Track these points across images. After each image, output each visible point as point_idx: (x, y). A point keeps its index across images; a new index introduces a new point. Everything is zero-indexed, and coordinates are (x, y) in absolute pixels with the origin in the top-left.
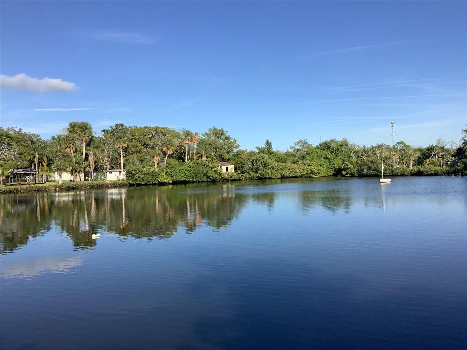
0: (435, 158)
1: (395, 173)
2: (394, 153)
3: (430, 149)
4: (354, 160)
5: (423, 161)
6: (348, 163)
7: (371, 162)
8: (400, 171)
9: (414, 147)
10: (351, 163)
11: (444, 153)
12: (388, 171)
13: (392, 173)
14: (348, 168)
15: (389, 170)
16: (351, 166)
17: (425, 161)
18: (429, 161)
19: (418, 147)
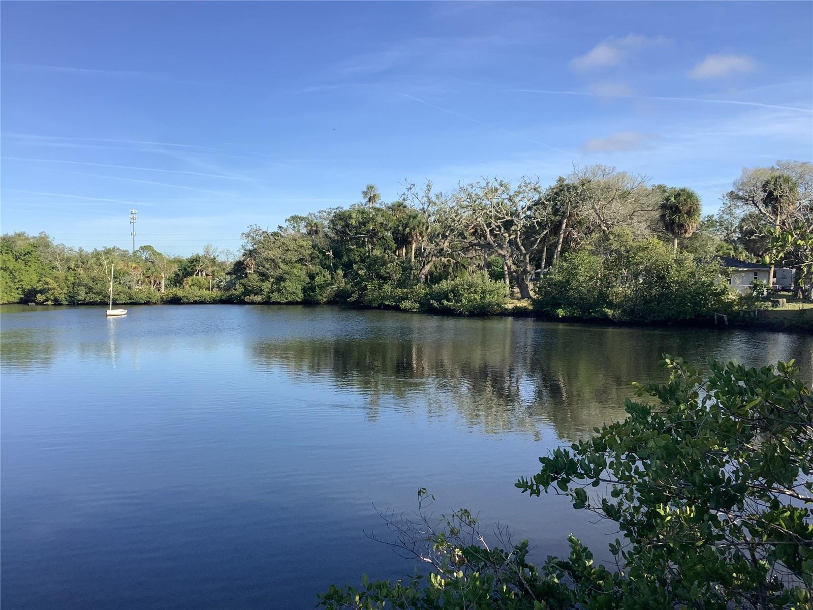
0: (202, 275)
1: (136, 299)
2: (134, 265)
3: (195, 261)
4: (61, 273)
5: (182, 279)
6: (48, 280)
7: (94, 279)
8: (143, 297)
9: (169, 256)
10: (56, 279)
11: (214, 268)
12: (122, 296)
13: (130, 299)
14: (49, 289)
15: (125, 293)
16: (55, 285)
17: (185, 279)
18: (192, 280)
19: (176, 256)
